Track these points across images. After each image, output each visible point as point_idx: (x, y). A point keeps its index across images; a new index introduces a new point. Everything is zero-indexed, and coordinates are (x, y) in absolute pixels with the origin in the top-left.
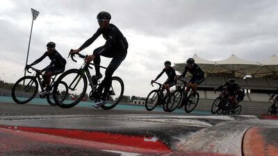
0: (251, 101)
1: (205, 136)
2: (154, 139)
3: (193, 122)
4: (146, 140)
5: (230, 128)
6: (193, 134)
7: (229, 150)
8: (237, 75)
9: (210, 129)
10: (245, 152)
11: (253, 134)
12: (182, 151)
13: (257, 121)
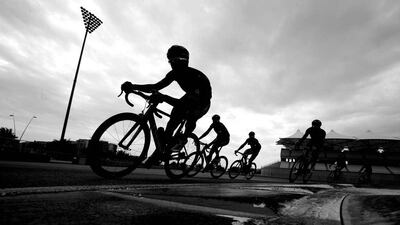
0: (348, 172)
1: (308, 203)
2: (262, 205)
3: (296, 190)
4: (255, 206)
5: (330, 195)
6: (296, 201)
7: (330, 215)
8: (336, 148)
9: (312, 196)
10: (344, 217)
11: (350, 201)
12: (287, 216)
13: (354, 189)
